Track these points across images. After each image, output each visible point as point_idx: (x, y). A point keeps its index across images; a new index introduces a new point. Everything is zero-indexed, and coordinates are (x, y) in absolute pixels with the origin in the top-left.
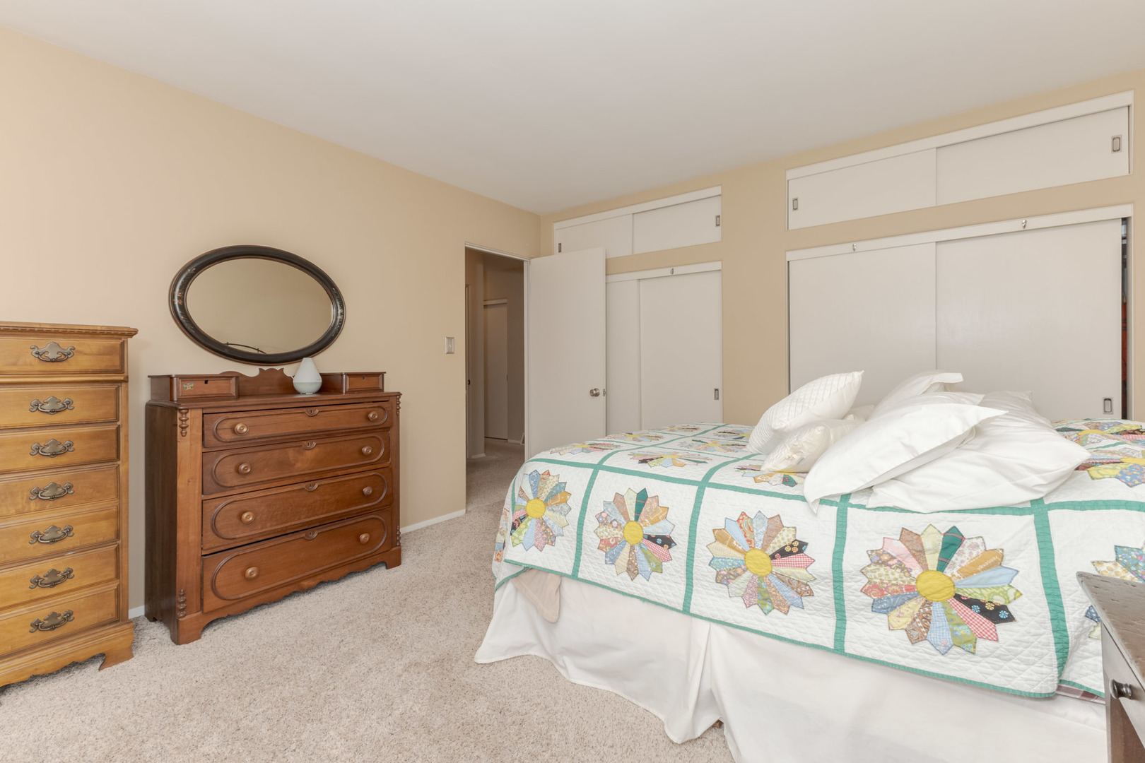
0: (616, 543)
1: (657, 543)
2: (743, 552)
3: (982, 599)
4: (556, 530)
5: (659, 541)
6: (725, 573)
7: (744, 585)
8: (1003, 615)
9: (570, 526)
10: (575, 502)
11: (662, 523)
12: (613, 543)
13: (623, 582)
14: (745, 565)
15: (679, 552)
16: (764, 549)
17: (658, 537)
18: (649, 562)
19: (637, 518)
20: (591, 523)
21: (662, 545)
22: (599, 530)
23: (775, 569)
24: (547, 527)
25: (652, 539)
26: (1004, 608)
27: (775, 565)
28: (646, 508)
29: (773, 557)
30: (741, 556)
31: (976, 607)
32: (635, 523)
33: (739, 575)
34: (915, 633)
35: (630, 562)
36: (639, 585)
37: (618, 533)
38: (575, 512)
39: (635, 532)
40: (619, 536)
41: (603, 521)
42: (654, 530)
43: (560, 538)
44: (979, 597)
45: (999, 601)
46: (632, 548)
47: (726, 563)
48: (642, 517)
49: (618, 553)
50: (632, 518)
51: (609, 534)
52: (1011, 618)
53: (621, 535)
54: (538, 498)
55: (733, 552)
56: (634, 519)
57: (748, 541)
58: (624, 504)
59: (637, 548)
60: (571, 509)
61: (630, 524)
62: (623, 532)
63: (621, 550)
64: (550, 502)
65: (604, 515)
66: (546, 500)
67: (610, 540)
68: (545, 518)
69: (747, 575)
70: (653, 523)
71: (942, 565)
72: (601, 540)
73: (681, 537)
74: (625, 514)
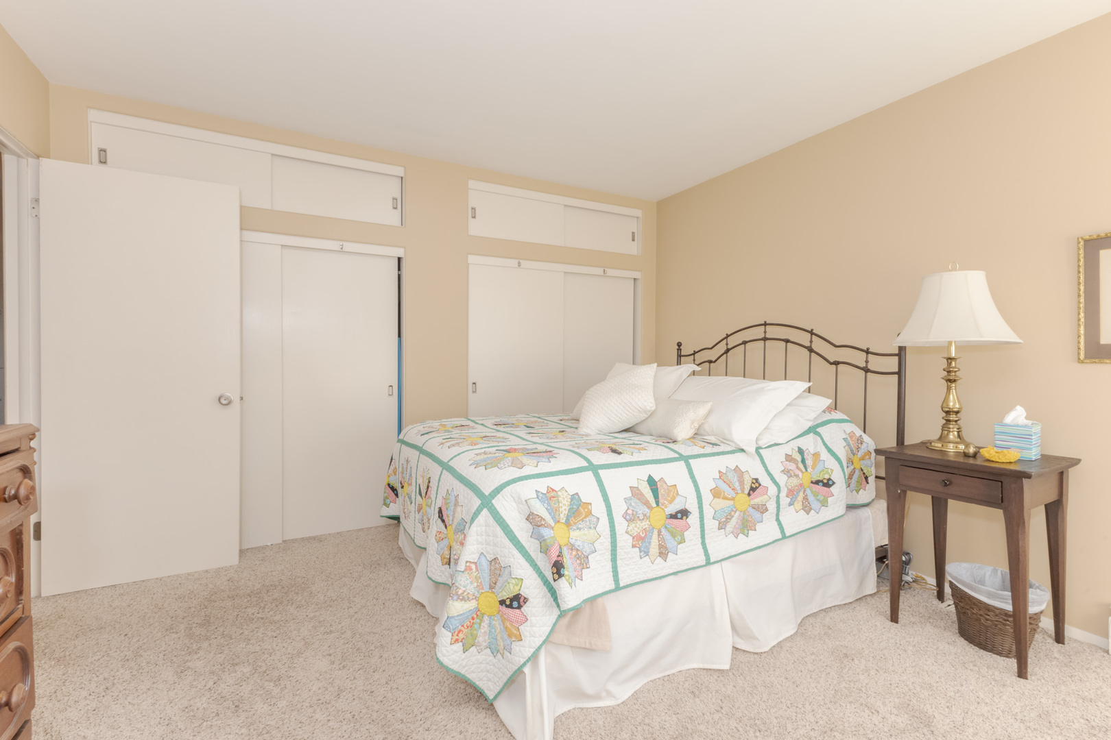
0: (646, 535)
1: (678, 519)
2: (733, 499)
3: (820, 479)
4: (587, 549)
5: (679, 516)
6: (724, 520)
7: (734, 524)
8: (830, 483)
9: (602, 537)
10: (598, 509)
11: (678, 499)
12: (643, 536)
13: (661, 567)
14: (735, 508)
15: (693, 520)
16: (743, 492)
17: (677, 513)
18: (674, 537)
19: (658, 504)
20: (621, 525)
21: (681, 518)
22: (630, 529)
23: (753, 502)
24: (577, 550)
25: (674, 516)
26: (829, 479)
27: (752, 499)
28: (661, 492)
29: (749, 495)
30: (731, 503)
31: (821, 484)
32: (658, 509)
33: (733, 517)
34: (807, 508)
35: (660, 546)
36: (673, 563)
37: (645, 524)
38: (604, 521)
39: (658, 517)
40: (647, 526)
41: (631, 518)
42: (672, 509)
43: (593, 555)
44: (819, 479)
45: (827, 476)
46: (659, 532)
47: (724, 512)
48: (661, 501)
49: (650, 543)
50: (654, 505)
51: (638, 528)
52: (834, 483)
53: (648, 524)
54: (558, 521)
55: (728, 502)
56: (655, 505)
57: (733, 489)
58: (642, 494)
59: (663, 531)
60: (599, 519)
61: (654, 510)
62: (649, 521)
63: (651, 539)
64: (572, 520)
65: (630, 512)
66: (567, 520)
67: (641, 533)
68: (572, 541)
69: (738, 513)
70: (671, 502)
71: (806, 470)
72: (633, 538)
73: (692, 506)
74: (647, 504)
